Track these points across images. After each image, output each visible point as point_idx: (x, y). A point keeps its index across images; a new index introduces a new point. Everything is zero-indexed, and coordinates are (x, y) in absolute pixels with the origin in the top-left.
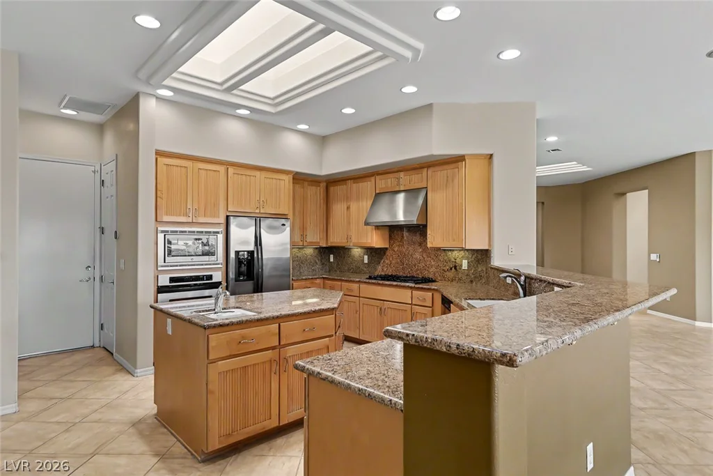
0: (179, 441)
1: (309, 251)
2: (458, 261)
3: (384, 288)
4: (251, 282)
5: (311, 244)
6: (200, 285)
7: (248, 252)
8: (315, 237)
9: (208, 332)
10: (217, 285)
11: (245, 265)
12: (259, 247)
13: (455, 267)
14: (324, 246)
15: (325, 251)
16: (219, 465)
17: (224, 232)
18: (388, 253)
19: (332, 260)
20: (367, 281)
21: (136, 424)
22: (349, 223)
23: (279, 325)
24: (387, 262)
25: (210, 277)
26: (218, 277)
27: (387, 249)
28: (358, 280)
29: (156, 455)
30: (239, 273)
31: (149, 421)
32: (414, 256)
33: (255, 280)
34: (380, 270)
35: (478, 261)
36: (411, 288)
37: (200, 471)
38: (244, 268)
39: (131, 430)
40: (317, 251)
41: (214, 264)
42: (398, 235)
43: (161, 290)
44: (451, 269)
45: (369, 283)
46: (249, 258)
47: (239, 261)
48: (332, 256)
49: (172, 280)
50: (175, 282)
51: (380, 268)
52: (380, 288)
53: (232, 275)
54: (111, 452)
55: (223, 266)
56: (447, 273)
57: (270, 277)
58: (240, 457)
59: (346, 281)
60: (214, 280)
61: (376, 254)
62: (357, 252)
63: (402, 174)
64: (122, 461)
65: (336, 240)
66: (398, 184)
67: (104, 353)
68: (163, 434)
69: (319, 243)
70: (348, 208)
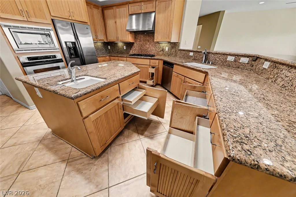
0: (73, 147)
1: (99, 44)
2: (164, 48)
3: (138, 59)
4: (78, 58)
5: (100, 40)
6: (50, 61)
7: (72, 43)
8: (102, 37)
9: (76, 100)
10: (60, 61)
11: (72, 49)
12: (78, 40)
13: (163, 50)
14: (106, 41)
15: (106, 44)
16: (104, 157)
17: (54, 29)
18: (135, 45)
19: (109, 48)
20: (130, 56)
21: (41, 141)
22: (117, 30)
23: (119, 85)
24: (134, 48)
25: (55, 57)
26: (59, 56)
27: (134, 43)
28: (125, 56)
29: (63, 161)
30: (71, 54)
31: (50, 137)
32: (146, 46)
33: (80, 57)
34: (131, 52)
35: (172, 48)
36: (150, 59)
37: (95, 165)
38: (72, 52)
39: (41, 146)
40: (103, 44)
41: (54, 49)
42: (138, 36)
43: (24, 65)
44: (161, 51)
45: (131, 57)
46: (74, 46)
47: (69, 48)
48: (109, 47)
49: (29, 58)
50: (32, 60)
51: (131, 51)
52: (136, 59)
53: (67, 55)
54: (31, 167)
55: (60, 50)
56: (160, 53)
57: (87, 55)
58: (112, 148)
59: (120, 57)
60: (57, 58)
61: (129, 45)
62: (120, 44)
63: (143, 3)
64: (41, 172)
65: (111, 38)
66: (141, 9)
67: (6, 98)
68: (61, 144)
69: (104, 40)
70: (115, 22)
